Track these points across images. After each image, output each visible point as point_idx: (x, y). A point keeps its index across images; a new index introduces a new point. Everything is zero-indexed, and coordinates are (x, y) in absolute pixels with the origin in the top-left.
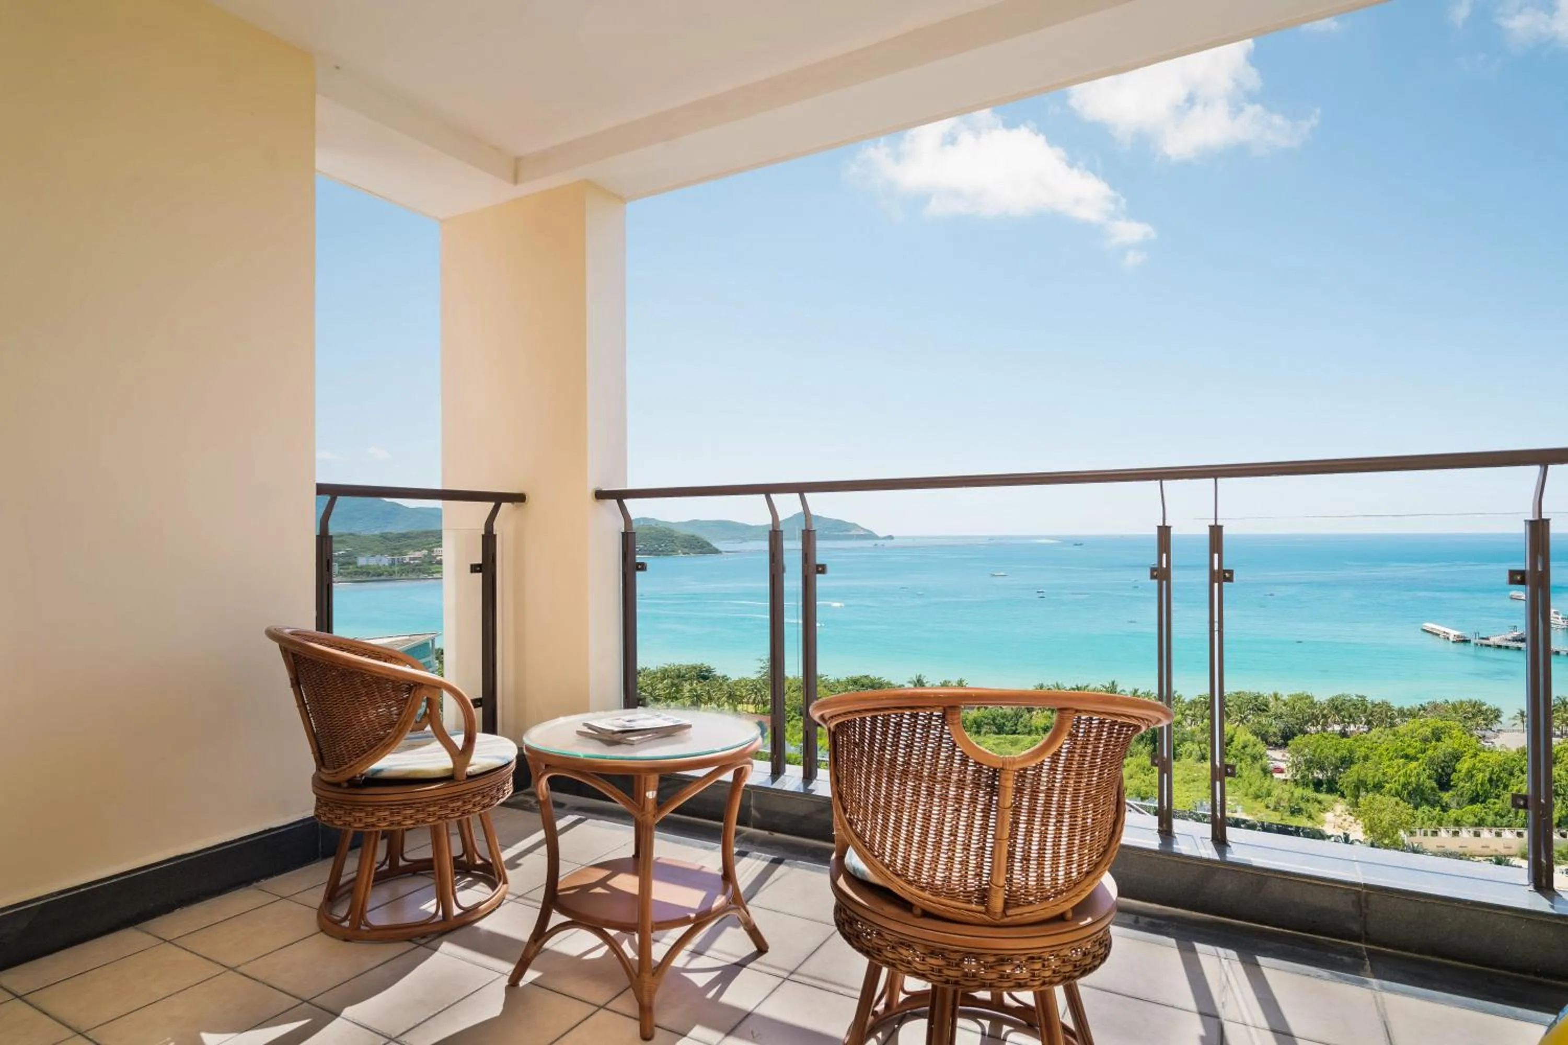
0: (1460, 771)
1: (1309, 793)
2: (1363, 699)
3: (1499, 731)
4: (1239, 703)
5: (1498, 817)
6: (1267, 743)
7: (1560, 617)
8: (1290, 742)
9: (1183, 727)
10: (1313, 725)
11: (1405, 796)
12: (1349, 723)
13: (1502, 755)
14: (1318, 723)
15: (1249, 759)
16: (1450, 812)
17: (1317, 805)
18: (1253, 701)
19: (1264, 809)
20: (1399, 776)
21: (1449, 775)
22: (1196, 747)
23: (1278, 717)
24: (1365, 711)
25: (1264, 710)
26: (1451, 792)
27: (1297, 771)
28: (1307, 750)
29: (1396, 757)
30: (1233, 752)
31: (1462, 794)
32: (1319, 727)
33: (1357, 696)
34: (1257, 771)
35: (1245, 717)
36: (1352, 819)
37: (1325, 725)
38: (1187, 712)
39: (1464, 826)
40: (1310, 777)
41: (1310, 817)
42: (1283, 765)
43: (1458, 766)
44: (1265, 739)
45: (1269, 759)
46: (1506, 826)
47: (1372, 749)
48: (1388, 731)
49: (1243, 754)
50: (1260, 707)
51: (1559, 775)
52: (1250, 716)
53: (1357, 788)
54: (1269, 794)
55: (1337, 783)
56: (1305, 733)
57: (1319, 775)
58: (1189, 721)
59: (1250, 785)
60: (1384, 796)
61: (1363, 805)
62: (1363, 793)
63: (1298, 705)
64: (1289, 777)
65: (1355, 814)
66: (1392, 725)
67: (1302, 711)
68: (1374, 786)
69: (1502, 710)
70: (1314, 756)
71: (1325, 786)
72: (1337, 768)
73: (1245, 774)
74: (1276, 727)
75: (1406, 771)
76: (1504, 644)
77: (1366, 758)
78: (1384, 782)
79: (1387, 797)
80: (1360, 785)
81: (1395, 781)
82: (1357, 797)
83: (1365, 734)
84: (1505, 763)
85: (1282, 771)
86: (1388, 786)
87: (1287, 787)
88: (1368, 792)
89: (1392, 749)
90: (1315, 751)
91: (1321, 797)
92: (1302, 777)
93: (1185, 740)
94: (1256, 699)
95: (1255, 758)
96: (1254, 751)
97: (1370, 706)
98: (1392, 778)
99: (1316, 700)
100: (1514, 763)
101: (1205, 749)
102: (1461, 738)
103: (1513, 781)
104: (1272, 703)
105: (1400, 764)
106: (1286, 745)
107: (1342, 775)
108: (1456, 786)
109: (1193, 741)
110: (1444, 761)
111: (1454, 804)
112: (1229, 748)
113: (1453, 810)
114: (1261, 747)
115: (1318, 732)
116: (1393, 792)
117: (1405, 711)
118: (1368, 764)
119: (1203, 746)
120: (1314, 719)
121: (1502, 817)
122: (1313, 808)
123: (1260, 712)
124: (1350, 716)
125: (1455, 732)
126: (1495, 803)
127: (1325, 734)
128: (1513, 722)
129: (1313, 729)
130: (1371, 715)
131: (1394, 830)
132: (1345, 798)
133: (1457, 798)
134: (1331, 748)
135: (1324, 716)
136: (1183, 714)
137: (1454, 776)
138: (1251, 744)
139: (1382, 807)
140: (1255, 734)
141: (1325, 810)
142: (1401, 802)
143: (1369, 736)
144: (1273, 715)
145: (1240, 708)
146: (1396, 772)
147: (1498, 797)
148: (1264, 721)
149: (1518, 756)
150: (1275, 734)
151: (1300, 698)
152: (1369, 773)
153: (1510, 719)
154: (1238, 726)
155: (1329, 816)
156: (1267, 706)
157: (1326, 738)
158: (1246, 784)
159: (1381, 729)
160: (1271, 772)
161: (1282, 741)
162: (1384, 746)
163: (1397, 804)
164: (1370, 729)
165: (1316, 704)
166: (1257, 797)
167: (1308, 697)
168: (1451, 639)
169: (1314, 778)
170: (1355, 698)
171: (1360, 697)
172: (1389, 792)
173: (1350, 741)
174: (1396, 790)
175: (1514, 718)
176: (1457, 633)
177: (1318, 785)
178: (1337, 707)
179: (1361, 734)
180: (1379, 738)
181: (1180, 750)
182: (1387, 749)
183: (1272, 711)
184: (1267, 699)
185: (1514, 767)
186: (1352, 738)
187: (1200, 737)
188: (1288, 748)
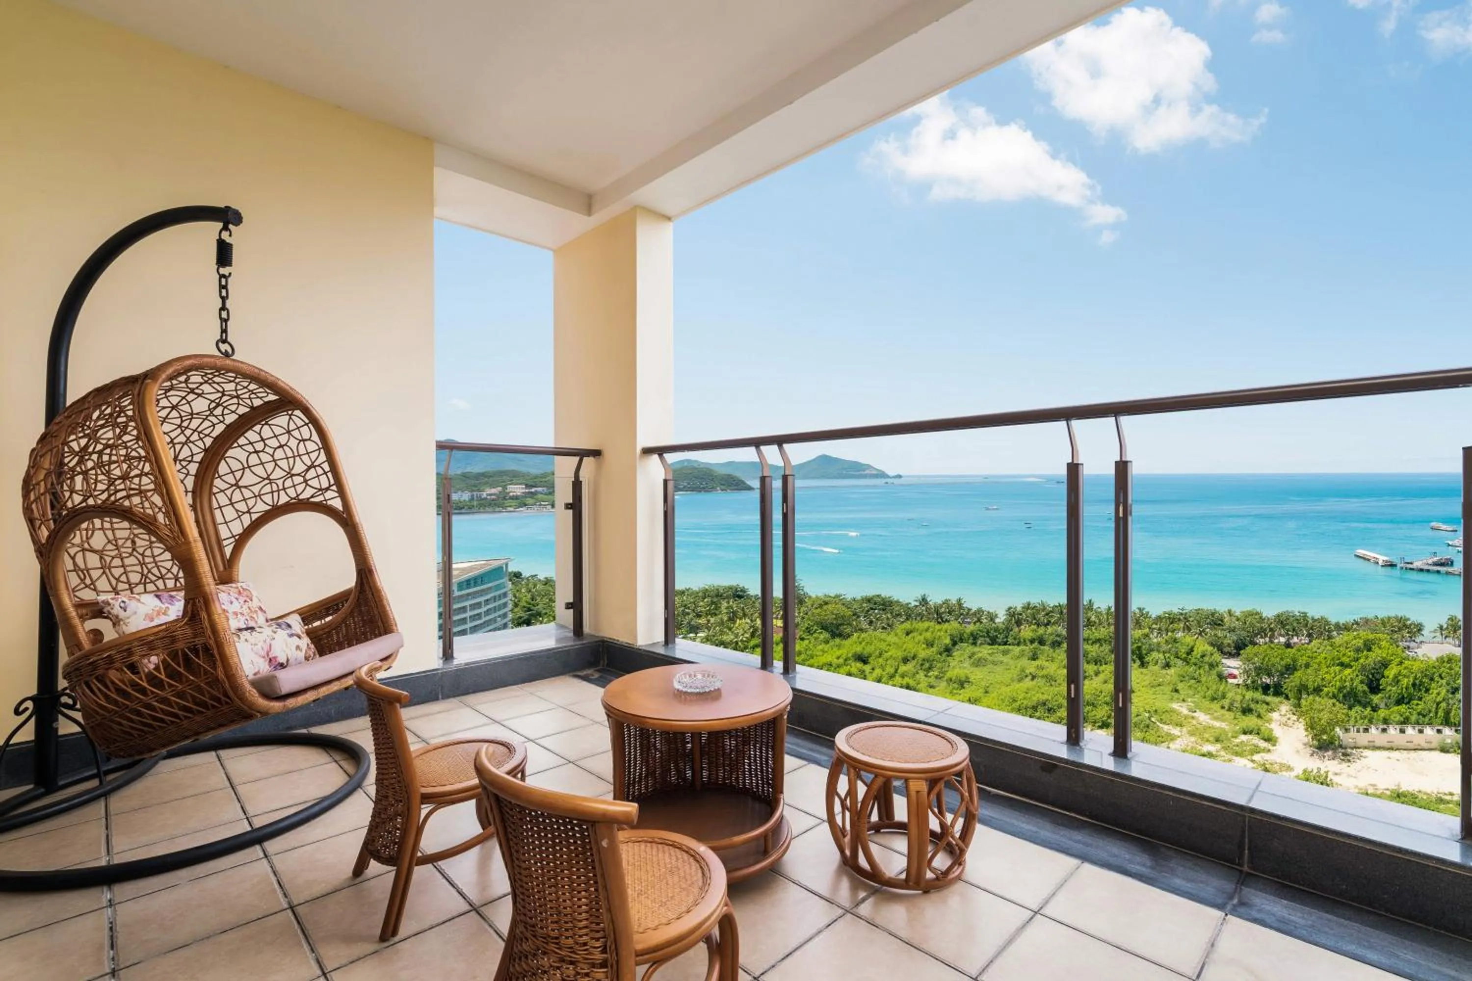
0: (1388, 677)
1: (1258, 695)
2: (1305, 615)
3: (1421, 642)
4: (1198, 618)
5: (1421, 717)
6: (1222, 652)
8: (1242, 652)
9: (1150, 639)
10: (1262, 637)
11: (1341, 698)
12: (1292, 636)
13: (1424, 663)
14: (1266, 635)
15: (1207, 667)
16: (1380, 712)
17: (1265, 706)
18: (1210, 617)
19: (1219, 709)
20: (1336, 681)
21: (1378, 680)
22: (1161, 656)
23: (1232, 630)
24: (1306, 625)
25: (1219, 625)
26: (1380, 695)
27: (1248, 677)
28: (1256, 659)
29: (1333, 665)
30: (1193, 660)
31: (1390, 696)
32: (1267, 639)
33: (1299, 612)
34: (1213, 677)
35: (1203, 631)
36: (1295, 718)
37: (1272, 637)
38: (1154, 626)
39: (1391, 724)
40: (1259, 682)
41: (1259, 716)
42: (1236, 672)
43: (1386, 673)
44: (1220, 649)
45: (1223, 667)
46: (1427, 724)
47: (1312, 657)
48: (1326, 642)
49: (1202, 662)
50: (1216, 621)
52: (1208, 630)
53: (1300, 691)
54: (1224, 697)
55: (1282, 687)
56: (1255, 644)
57: (1266, 680)
58: (1155, 634)
59: (1208, 689)
60: (1323, 698)
61: (1305, 706)
62: (1304, 696)
63: (1249, 619)
64: (1241, 682)
65: (1297, 713)
66: (1330, 637)
67: (1252, 625)
68: (1314, 690)
69: (1424, 624)
70: (1262, 664)
71: (1272, 689)
72: (1282, 674)
73: (1203, 679)
74: (1229, 639)
75: (1341, 678)
76: (1426, 567)
77: (1307, 666)
78: (1323, 686)
79: (1326, 699)
80: (1302, 689)
81: (1332, 686)
82: (1299, 699)
83: (1306, 645)
84: (1426, 670)
85: (1235, 677)
86: (1326, 689)
87: (1239, 691)
88: (1309, 695)
89: (1329, 658)
90: (1263, 659)
91: (1269, 699)
92: (1253, 682)
93: (1153, 650)
94: (1213, 614)
95: (1212, 666)
96: (1211, 660)
97: (1310, 621)
98: (1329, 684)
99: (1264, 615)
100: (1434, 670)
101: (1169, 658)
102: (1389, 649)
103: (1433, 685)
104: (1226, 619)
105: (1337, 671)
106: (1239, 654)
107: (1287, 680)
108: (1385, 690)
109: (1159, 651)
110: (1374, 669)
111: (1382, 705)
112: (1190, 657)
113: (1382, 710)
114: (1217, 657)
115: (1266, 643)
116: (1331, 694)
117: (1341, 625)
118: (1309, 671)
119: (1167, 655)
120: (1262, 632)
121: (1424, 716)
122: (1262, 709)
123: (1216, 626)
124: (1294, 630)
125: (1383, 644)
126: (1417, 705)
127: (1272, 646)
128: (1434, 635)
129: (1262, 640)
130: (1312, 629)
131: (1331, 728)
132: (1289, 700)
133: (1385, 700)
134: (1277, 657)
135: (1271, 630)
136: (1150, 628)
137: (1382, 681)
138: (1209, 653)
139: (1321, 707)
140: (1212, 645)
141: (1272, 710)
142: (1337, 703)
143: (1310, 646)
144: (1227, 629)
145: (1199, 622)
146: (1333, 678)
147: (1420, 699)
148: (1220, 634)
149: (1437, 664)
150: (1229, 645)
151: (1251, 614)
152: (1309, 677)
153: (1431, 632)
154: (1197, 638)
155: (1275, 715)
156: (1222, 621)
157: (1273, 649)
158: (1204, 688)
159: (1320, 641)
160: (1226, 678)
161: (1235, 651)
162: (1323, 655)
163: (1334, 705)
164: (1310, 641)
165: (1264, 619)
166: (1213, 699)
167: (1257, 613)
168: (1380, 563)
169: (1263, 683)
170: (1298, 614)
171: (1302, 613)
172: (1327, 695)
173: (1294, 650)
174: (1333, 692)
175: (1435, 631)
176: (1385, 558)
177: (1266, 689)
178: (1284, 622)
179: (1303, 645)
180: (1319, 649)
181: (1147, 659)
182: (1325, 658)
183: (1227, 625)
184: (1222, 615)
185: (1434, 673)
186: (1295, 648)
187: (1165, 647)
188: (1241, 657)
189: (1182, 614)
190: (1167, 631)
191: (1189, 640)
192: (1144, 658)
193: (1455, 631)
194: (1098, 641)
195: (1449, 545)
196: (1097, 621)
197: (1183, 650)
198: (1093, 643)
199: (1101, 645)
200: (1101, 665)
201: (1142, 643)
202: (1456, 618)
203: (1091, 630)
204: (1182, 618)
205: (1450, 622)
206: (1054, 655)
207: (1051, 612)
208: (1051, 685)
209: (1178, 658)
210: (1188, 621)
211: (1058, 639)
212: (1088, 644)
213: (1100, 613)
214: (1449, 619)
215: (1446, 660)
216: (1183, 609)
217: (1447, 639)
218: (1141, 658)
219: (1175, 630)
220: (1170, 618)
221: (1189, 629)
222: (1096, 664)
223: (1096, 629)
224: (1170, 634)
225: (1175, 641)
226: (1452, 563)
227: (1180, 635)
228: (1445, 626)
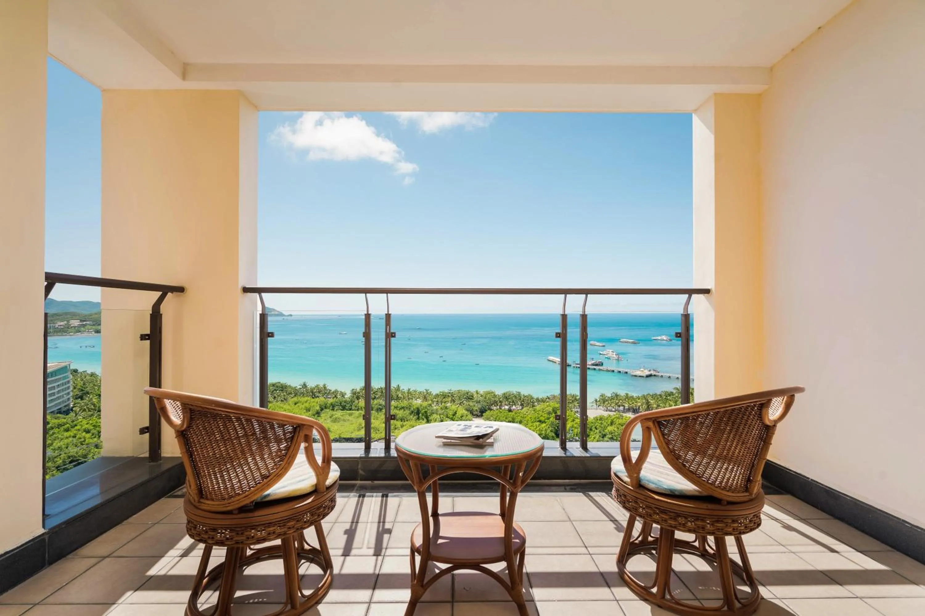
2: (519, 393)
4: (459, 395)
6: (472, 414)
7: (614, 354)
8: (484, 414)
9: (432, 407)
10: (495, 406)
12: (512, 405)
14: (497, 405)
22: (438, 416)
23: (478, 402)
24: (520, 399)
25: (471, 399)
29: (535, 422)
32: (498, 407)
33: (516, 392)
35: (462, 402)
37: (501, 406)
38: (434, 400)
44: (471, 412)
47: (523, 417)
48: (531, 409)
50: (469, 397)
51: (614, 430)
52: (465, 402)
56: (491, 410)
58: (435, 404)
63: (488, 396)
66: (533, 406)
67: (489, 399)
74: (477, 407)
75: (540, 429)
83: (520, 411)
89: (533, 417)
93: (434, 413)
94: (467, 393)
97: (522, 397)
99: (496, 394)
100: (592, 424)
101: (443, 418)
103: (592, 433)
104: (475, 396)
105: (537, 425)
106: (482, 416)
109: (437, 414)
112: (454, 417)
114: (470, 417)
115: (497, 409)
117: (540, 399)
119: (442, 416)
120: (495, 403)
123: (469, 400)
124: (513, 402)
128: (592, 404)
129: (495, 408)
130: (523, 401)
134: (503, 417)
135: (500, 402)
136: (432, 401)
138: (465, 415)
140: (467, 410)
143: (522, 411)
144: (475, 401)
145: (459, 397)
146: (535, 429)
148: (471, 404)
149: (594, 421)
150: (476, 410)
151: (489, 393)
154: (459, 406)
156: (473, 397)
157: (501, 412)
159: (528, 408)
161: (480, 414)
162: (530, 416)
164: (522, 408)
165: (497, 396)
167: (492, 393)
170: (515, 393)
173: (513, 413)
175: (593, 402)
178: (507, 397)
179: (518, 410)
180: (527, 412)
181: (430, 418)
182: (531, 418)
183: (475, 399)
184: (473, 393)
185: (592, 426)
186: (514, 412)
187: (440, 412)
188: (483, 417)
189: (450, 393)
190: (442, 402)
191: (454, 407)
192: (429, 418)
193: (604, 402)
194: (403, 408)
195: (601, 354)
196: (402, 397)
197: (451, 413)
198: (400, 409)
199: (405, 410)
200: (404, 421)
201: (428, 410)
202: (604, 395)
203: (399, 402)
204: (450, 395)
205: (601, 397)
206: (378, 416)
207: (377, 392)
208: (376, 433)
209: (447, 417)
210: (454, 397)
211: (380, 407)
212: (397, 410)
213: (404, 392)
214: (601, 396)
215: (599, 419)
216: (450, 390)
217: (600, 407)
218: (427, 417)
219: (446, 402)
220: (443, 395)
221: (454, 401)
222: (402, 421)
223: (401, 401)
224: (443, 404)
225: (446, 408)
226: (602, 364)
227: (449, 405)
228: (598, 400)
